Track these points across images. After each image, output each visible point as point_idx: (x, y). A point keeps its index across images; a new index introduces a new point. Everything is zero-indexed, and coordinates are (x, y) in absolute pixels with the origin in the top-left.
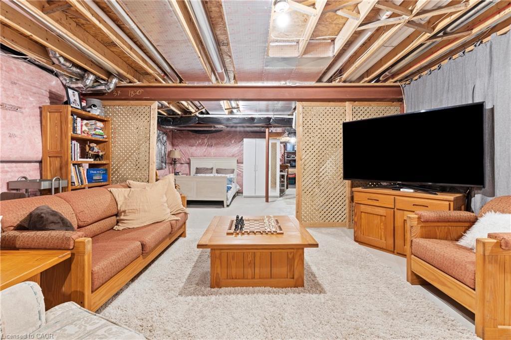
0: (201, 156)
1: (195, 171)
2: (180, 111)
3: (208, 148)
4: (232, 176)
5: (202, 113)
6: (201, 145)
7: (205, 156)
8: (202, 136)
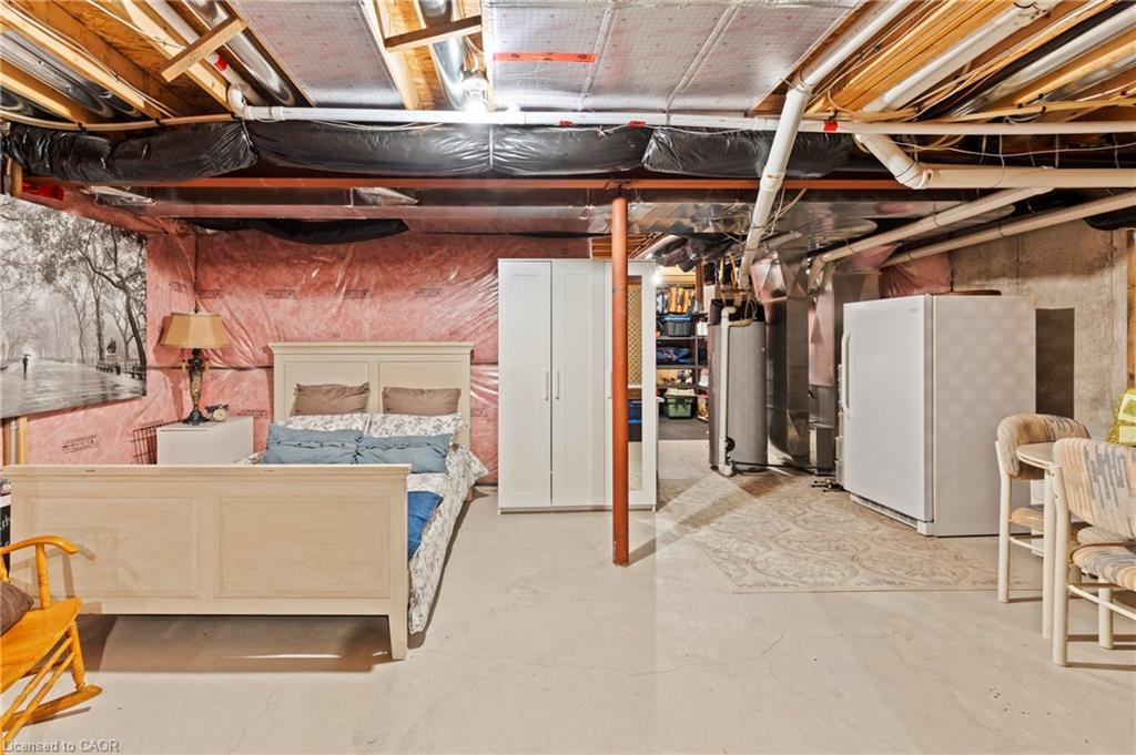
0: (318, 338)
1: (292, 399)
2: (144, 90)
3: (350, 302)
4: (448, 424)
5: (266, 97)
6: (320, 288)
7: (335, 336)
8: (323, 252)
